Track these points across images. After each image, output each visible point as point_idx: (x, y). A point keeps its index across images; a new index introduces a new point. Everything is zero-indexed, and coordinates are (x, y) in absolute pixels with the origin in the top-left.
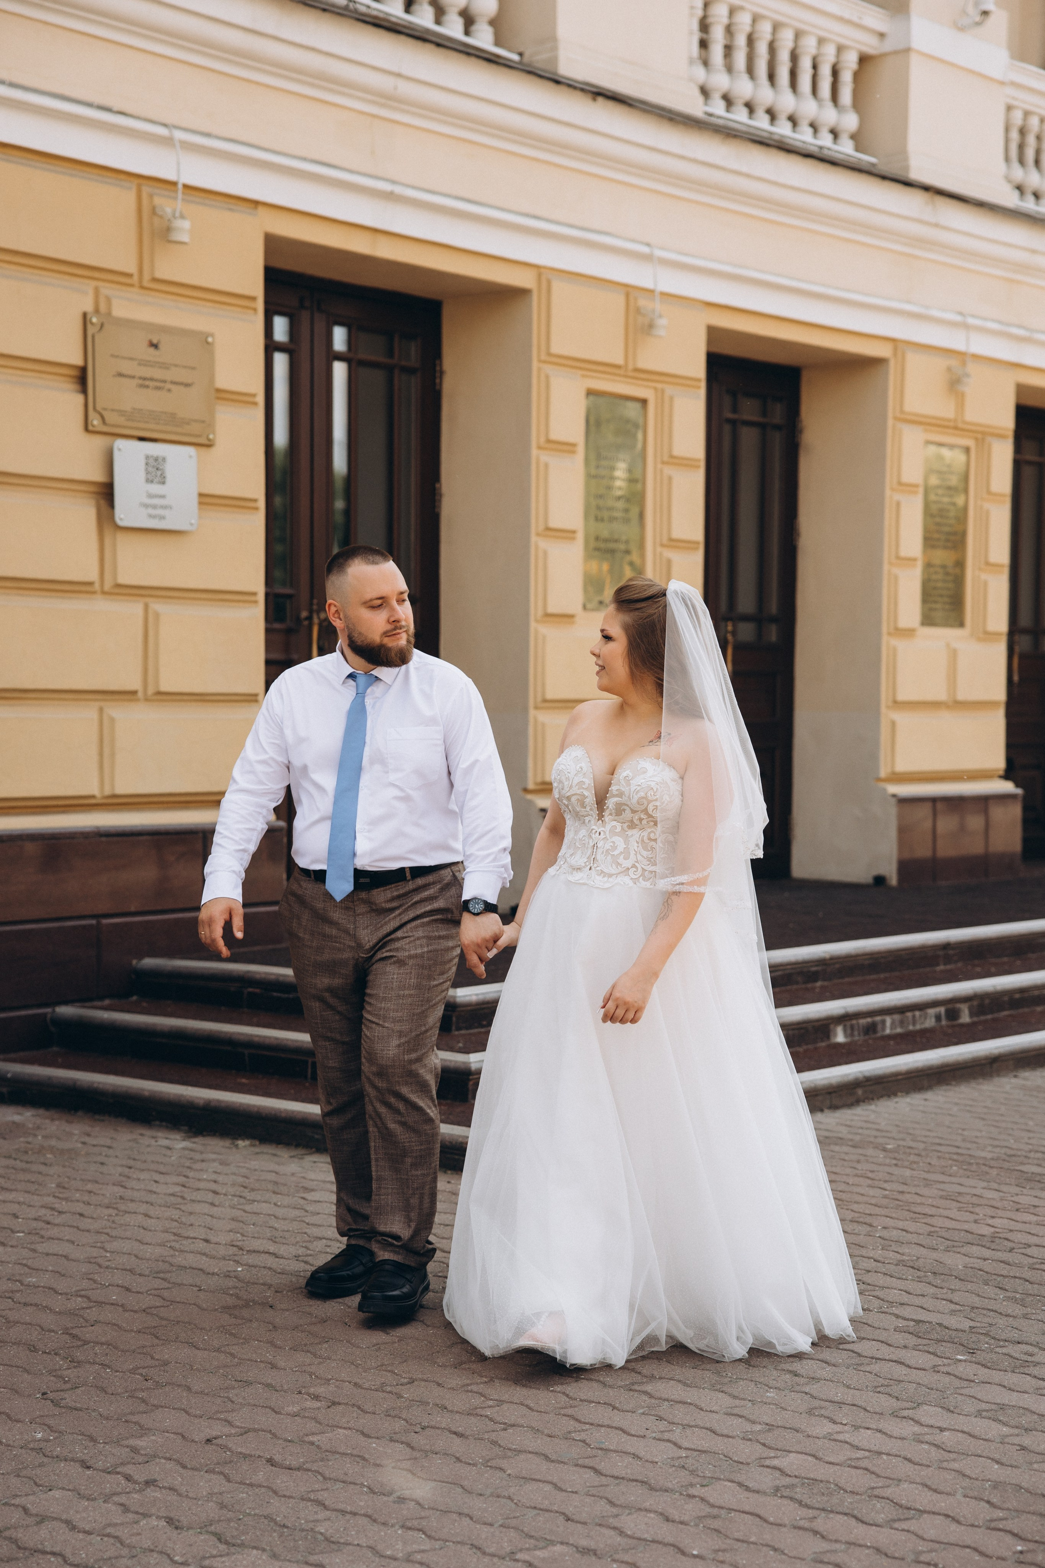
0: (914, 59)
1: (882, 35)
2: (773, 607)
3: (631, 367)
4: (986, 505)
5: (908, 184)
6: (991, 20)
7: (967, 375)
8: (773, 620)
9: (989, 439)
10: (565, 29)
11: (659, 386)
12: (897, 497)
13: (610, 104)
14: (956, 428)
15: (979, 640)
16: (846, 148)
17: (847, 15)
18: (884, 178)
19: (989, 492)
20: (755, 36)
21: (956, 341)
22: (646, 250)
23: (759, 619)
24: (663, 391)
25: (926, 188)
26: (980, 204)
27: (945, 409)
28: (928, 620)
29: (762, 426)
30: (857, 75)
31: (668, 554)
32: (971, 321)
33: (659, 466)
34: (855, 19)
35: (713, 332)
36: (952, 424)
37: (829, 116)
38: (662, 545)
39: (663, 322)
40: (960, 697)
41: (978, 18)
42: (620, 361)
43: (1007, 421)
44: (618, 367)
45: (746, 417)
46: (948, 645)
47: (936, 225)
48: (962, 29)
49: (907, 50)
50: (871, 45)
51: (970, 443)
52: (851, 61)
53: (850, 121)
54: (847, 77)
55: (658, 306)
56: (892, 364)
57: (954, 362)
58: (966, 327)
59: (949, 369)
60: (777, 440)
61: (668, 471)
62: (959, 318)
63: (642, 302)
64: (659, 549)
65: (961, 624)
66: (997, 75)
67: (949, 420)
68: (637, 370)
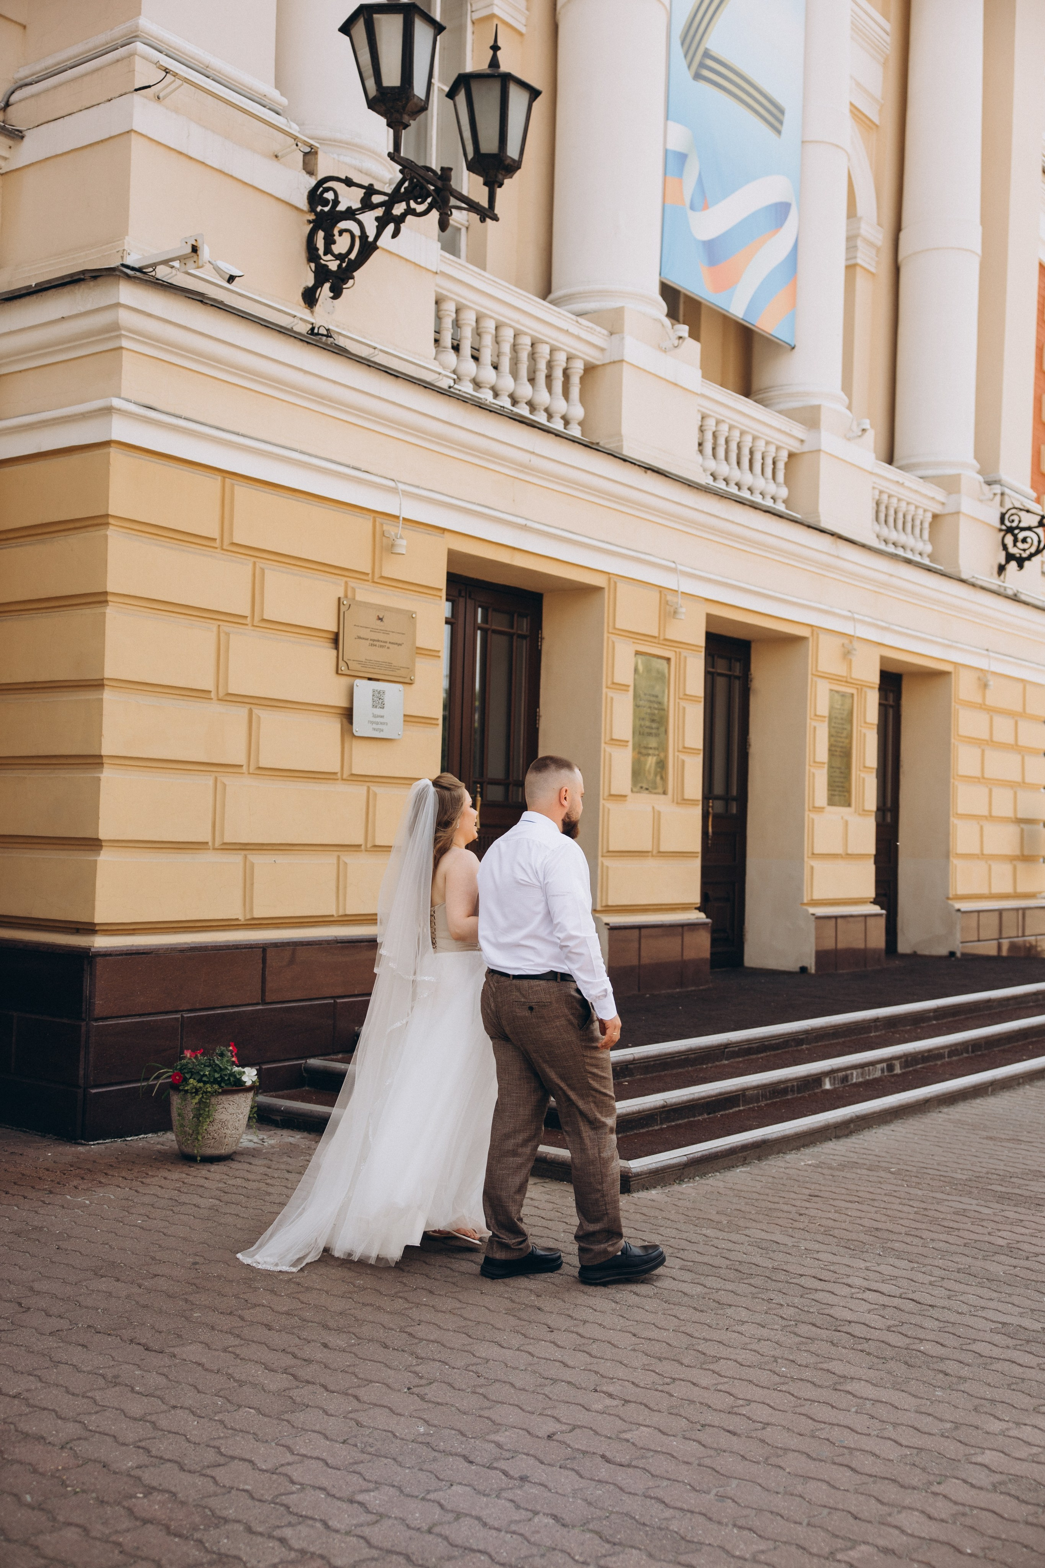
0: (822, 455)
1: (802, 441)
2: (734, 792)
3: (662, 638)
4: (864, 730)
5: (822, 531)
6: (867, 433)
7: (855, 650)
8: (734, 799)
9: (865, 689)
10: (626, 429)
11: (677, 650)
12: (814, 723)
13: (655, 475)
14: (847, 682)
15: (859, 814)
16: (781, 507)
17: (783, 428)
18: (809, 527)
19: (865, 723)
20: (730, 438)
21: (848, 628)
22: (673, 565)
23: (726, 799)
24: (680, 653)
25: (833, 534)
26: (863, 546)
27: (840, 670)
28: (831, 802)
29: (729, 677)
30: (786, 464)
31: (682, 756)
32: (856, 616)
33: (677, 700)
34: (787, 430)
35: (710, 618)
36: (844, 679)
37: (771, 488)
38: (679, 751)
39: (683, 610)
40: (849, 852)
41: (860, 433)
42: (656, 634)
43: (876, 679)
44: (655, 637)
45: (719, 671)
46: (842, 818)
47: (838, 557)
48: (849, 439)
49: (819, 451)
50: (795, 447)
51: (854, 691)
52: (784, 456)
53: (783, 492)
54: (781, 466)
55: (680, 601)
56: (811, 640)
57: (846, 641)
58: (854, 619)
59: (843, 645)
60: (737, 684)
61: (683, 703)
62: (849, 614)
63: (669, 598)
64: (676, 753)
65: (849, 805)
66: (869, 469)
67: (843, 677)
68: (666, 640)
